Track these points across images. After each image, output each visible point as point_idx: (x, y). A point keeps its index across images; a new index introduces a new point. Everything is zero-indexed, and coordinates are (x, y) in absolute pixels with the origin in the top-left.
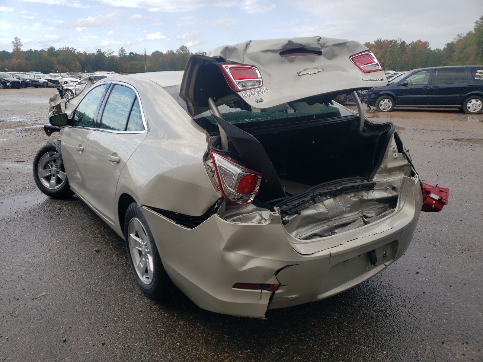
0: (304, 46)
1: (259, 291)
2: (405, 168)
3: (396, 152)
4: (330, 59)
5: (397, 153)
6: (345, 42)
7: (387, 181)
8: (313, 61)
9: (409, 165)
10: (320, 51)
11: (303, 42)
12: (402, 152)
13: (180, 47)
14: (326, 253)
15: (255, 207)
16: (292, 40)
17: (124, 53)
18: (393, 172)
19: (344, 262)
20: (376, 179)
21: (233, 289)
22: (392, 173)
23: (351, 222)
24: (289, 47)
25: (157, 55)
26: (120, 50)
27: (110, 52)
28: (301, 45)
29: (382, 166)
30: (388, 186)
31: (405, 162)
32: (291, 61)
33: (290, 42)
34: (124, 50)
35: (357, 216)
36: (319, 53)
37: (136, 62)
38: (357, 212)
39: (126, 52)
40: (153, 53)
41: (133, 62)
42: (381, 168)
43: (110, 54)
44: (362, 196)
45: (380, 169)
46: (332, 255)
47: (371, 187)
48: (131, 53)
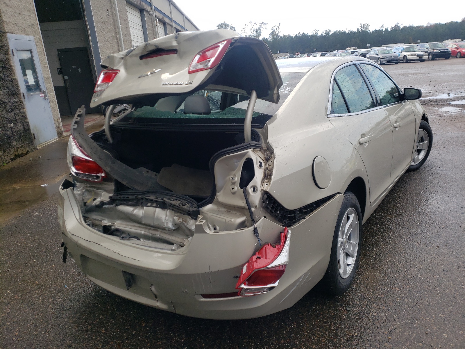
0: (158, 46)
3: (236, 184)
4: (181, 57)
10: (176, 48)
28: (155, 46)
33: (146, 45)
36: (176, 51)
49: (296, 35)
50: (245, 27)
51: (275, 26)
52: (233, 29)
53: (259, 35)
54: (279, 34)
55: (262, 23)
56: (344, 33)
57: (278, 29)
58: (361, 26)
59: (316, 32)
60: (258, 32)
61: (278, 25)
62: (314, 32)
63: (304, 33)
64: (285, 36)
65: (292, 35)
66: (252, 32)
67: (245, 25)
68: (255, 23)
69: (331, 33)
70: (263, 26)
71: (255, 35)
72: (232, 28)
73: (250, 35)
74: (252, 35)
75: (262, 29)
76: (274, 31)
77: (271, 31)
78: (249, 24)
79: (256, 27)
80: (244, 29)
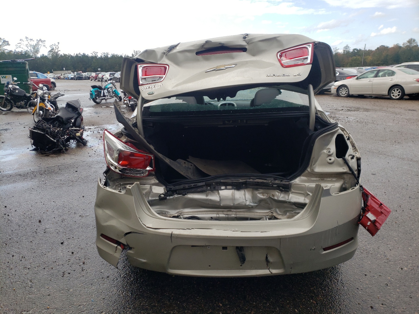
0: (224, 44)
1: (116, 245)
2: (345, 176)
3: (333, 155)
4: (254, 55)
5: (334, 158)
6: (274, 36)
7: (310, 185)
8: (232, 58)
9: (349, 174)
10: (245, 47)
11: (222, 41)
12: (343, 157)
13: (408, 40)
14: (169, 231)
15: (157, 182)
16: (210, 40)
17: (348, 49)
18: (327, 177)
19: (192, 246)
20: (297, 181)
21: (101, 237)
22: (325, 179)
23: (258, 218)
24: (207, 46)
25: (382, 49)
26: (345, 47)
27: (335, 49)
28: (220, 43)
29: (309, 169)
30: (309, 192)
31: (344, 169)
32: (207, 59)
33: (207, 42)
34: (349, 47)
35: (264, 214)
36: (243, 49)
37: (358, 57)
38: (268, 211)
39: (350, 49)
40: (378, 48)
41: (355, 57)
42: (308, 171)
43: (335, 51)
44: (273, 196)
45: (306, 172)
46: (173, 235)
47: (286, 189)
48: (354, 50)
49: (77, 54)
50: (20, 42)
51: (54, 45)
52: (7, 43)
53: (37, 51)
54: (59, 52)
55: (39, 40)
56: (121, 57)
57: (57, 47)
58: (135, 52)
59: (95, 53)
60: (35, 48)
61: (57, 44)
62: (93, 54)
63: (84, 54)
64: (65, 55)
65: (72, 54)
66: (29, 48)
67: (20, 40)
68: (31, 40)
69: (109, 56)
70: (40, 43)
71: (33, 51)
72: (6, 41)
73: (26, 51)
74: (29, 50)
75: (40, 46)
76: (53, 49)
77: (50, 49)
78: (25, 40)
79: (34, 43)
80: (19, 45)
